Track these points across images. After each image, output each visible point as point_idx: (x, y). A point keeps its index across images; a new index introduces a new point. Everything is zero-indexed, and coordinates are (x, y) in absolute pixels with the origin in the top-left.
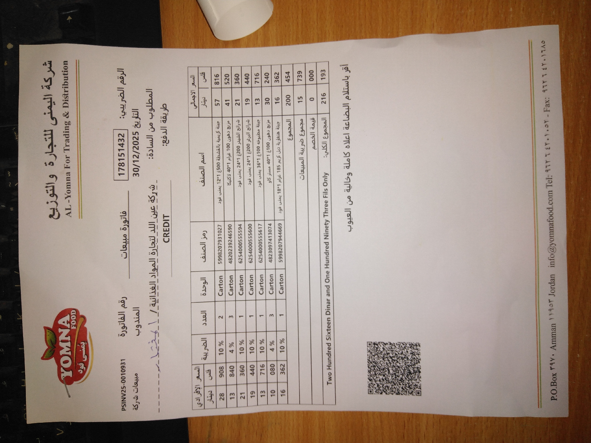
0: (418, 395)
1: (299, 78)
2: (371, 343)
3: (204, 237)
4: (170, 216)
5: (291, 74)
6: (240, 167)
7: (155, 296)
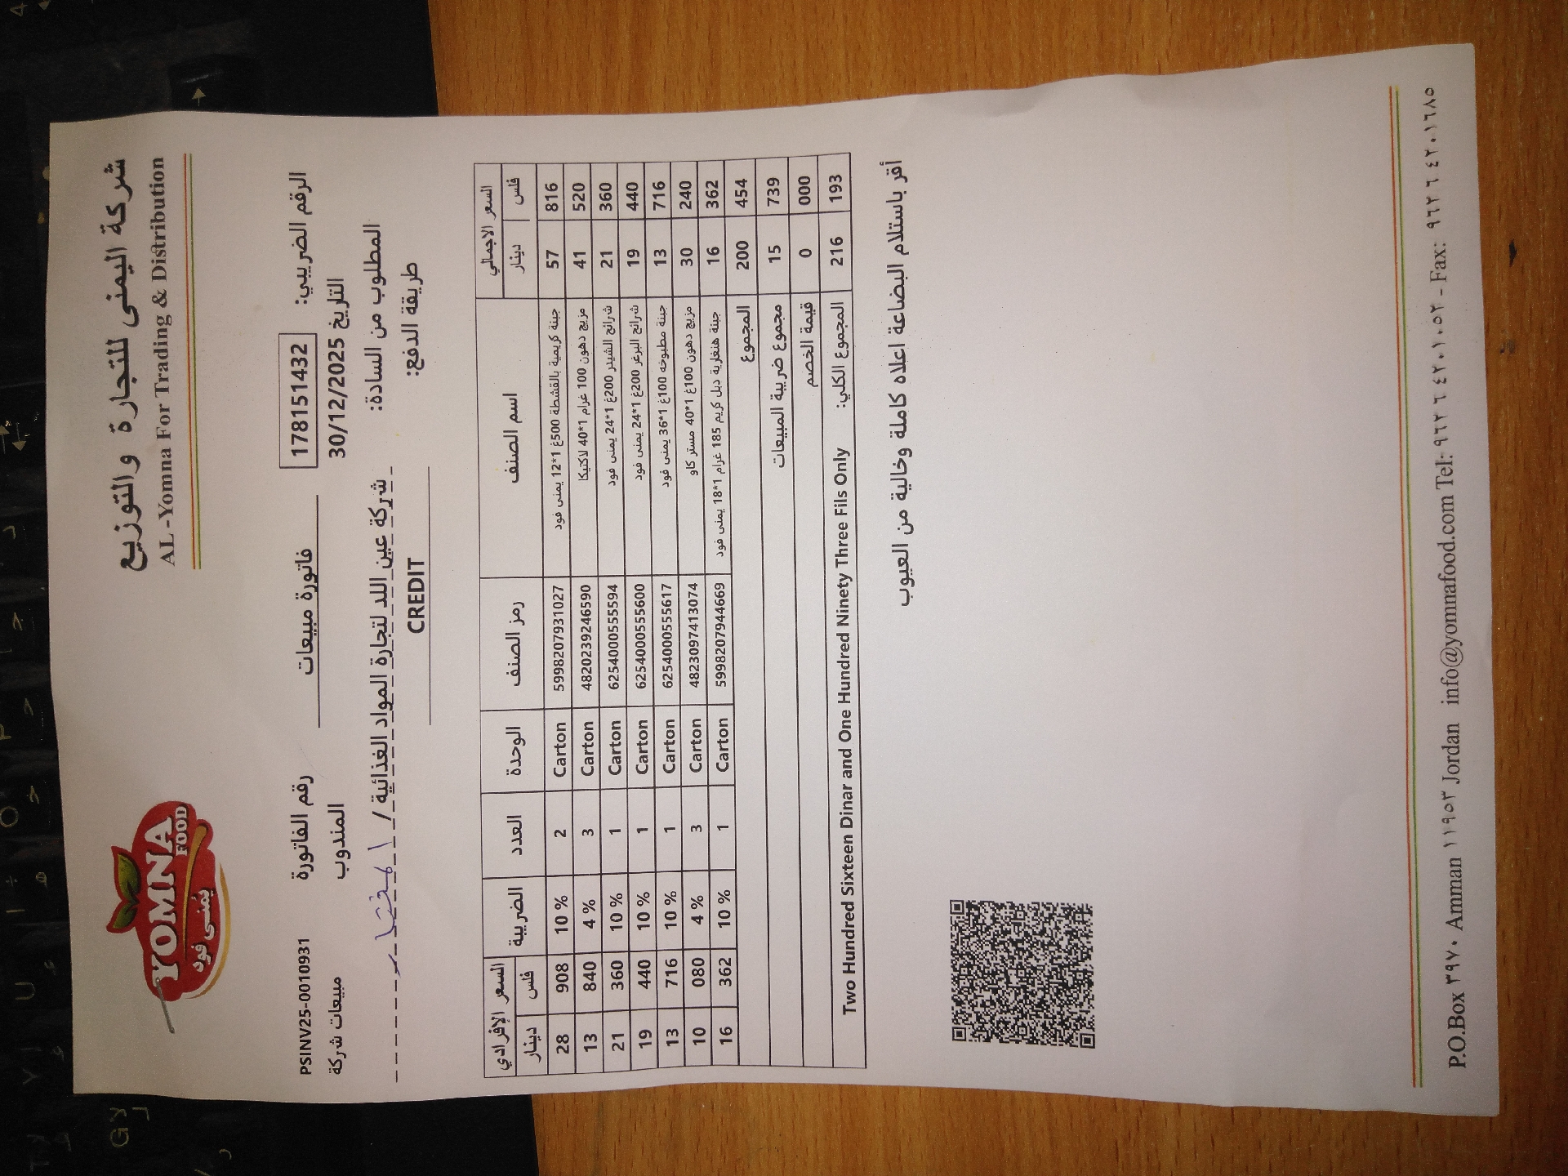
0: (1085, 1047)
1: (771, 196)
2: (960, 903)
3: (516, 618)
4: (426, 564)
5: (749, 187)
6: (613, 432)
7: (386, 775)
